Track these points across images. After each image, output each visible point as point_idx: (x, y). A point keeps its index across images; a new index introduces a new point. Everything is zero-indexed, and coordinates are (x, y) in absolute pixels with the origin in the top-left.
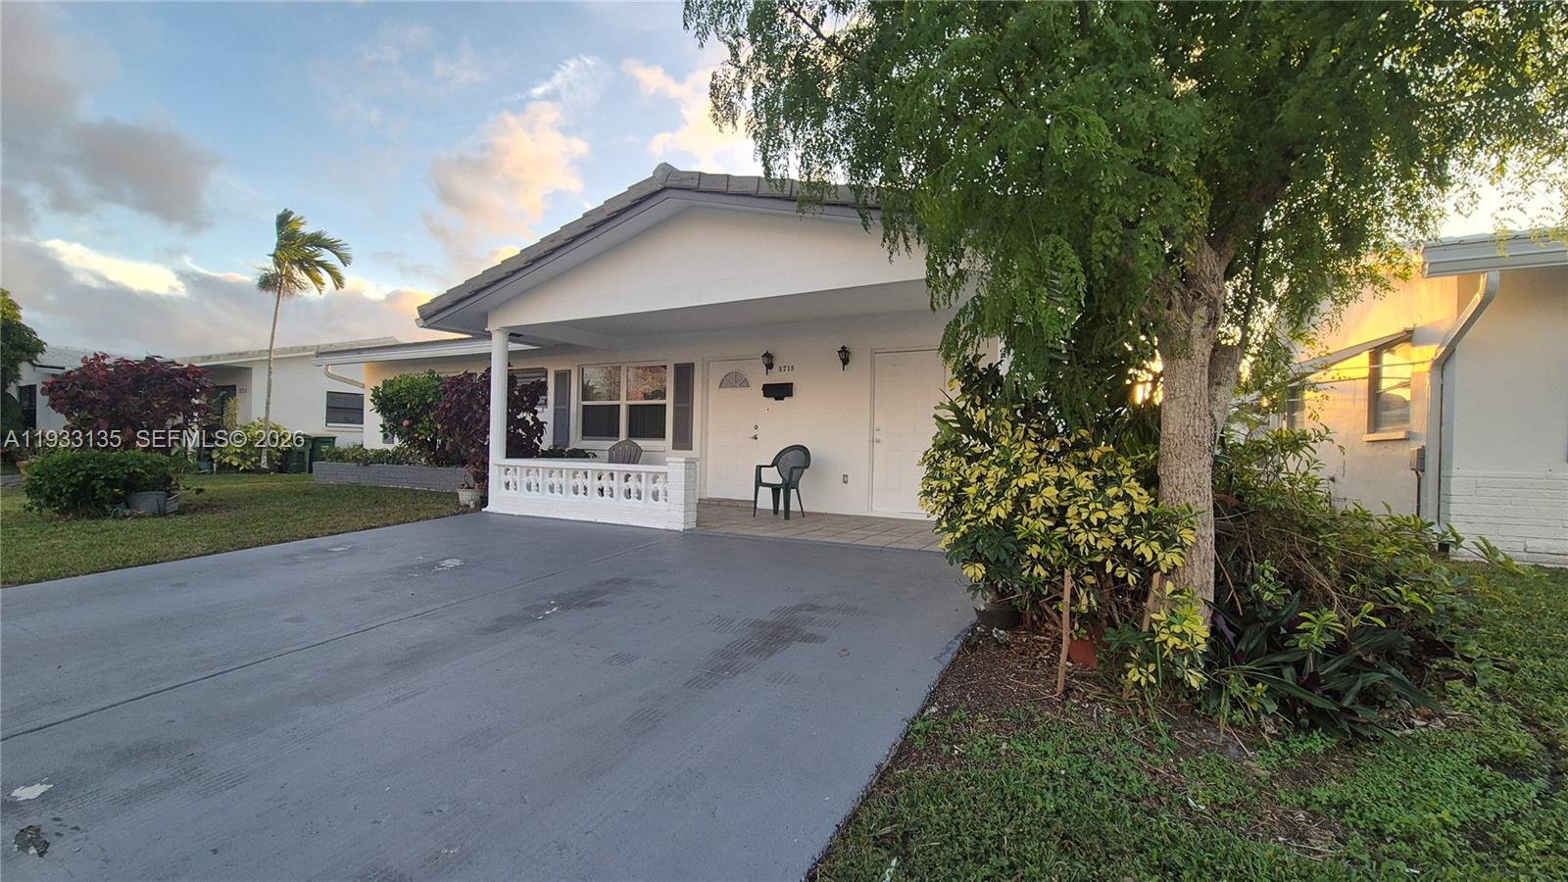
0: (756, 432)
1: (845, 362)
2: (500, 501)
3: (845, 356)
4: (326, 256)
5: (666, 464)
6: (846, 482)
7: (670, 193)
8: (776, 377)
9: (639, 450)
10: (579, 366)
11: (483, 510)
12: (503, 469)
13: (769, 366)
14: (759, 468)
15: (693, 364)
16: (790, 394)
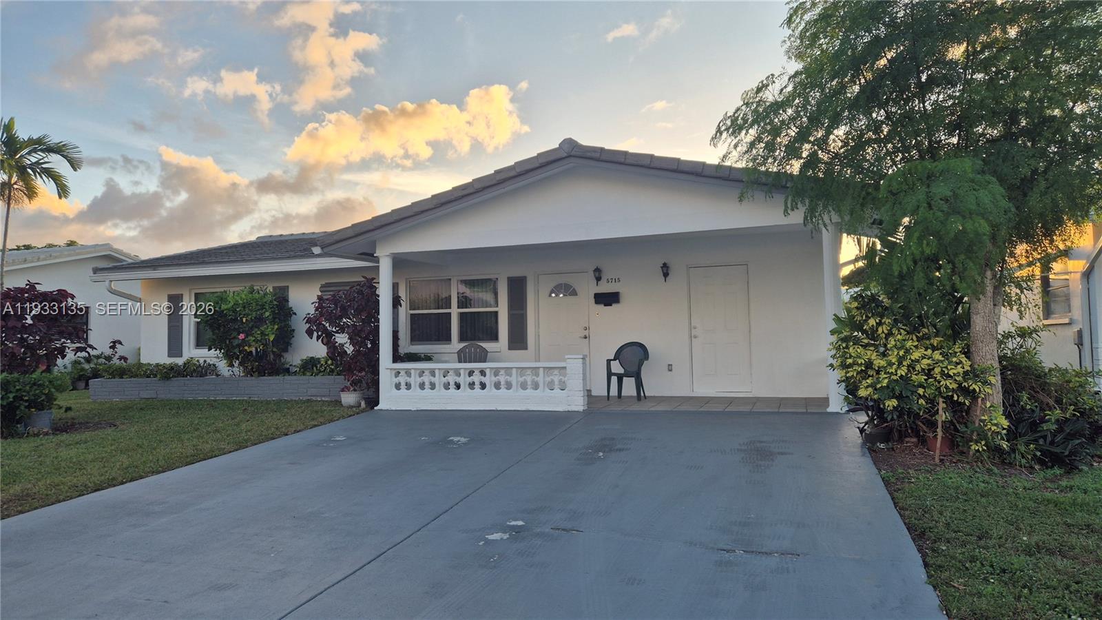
0: (586, 333)
1: (666, 275)
2: (390, 399)
3: (666, 271)
4: (57, 163)
5: (564, 360)
6: (671, 370)
7: (572, 160)
8: (605, 288)
9: (485, 351)
10: (406, 279)
11: (375, 408)
12: (394, 372)
13: (598, 279)
14: (609, 361)
15: (525, 277)
16: (617, 301)
